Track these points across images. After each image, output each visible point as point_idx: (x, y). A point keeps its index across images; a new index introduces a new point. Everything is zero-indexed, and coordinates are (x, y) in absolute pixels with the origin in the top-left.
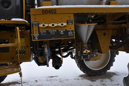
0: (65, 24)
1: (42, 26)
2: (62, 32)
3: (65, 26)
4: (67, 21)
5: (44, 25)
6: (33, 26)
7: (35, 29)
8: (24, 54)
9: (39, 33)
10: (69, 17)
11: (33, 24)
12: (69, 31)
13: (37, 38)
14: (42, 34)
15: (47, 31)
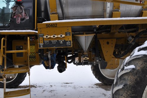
0: (63, 36)
1: (46, 37)
2: (61, 42)
3: (64, 37)
4: (66, 33)
5: (47, 37)
6: (39, 37)
7: (41, 39)
8: (34, 59)
9: (44, 42)
10: (68, 29)
11: (39, 35)
12: (67, 41)
13: (42, 46)
14: (46, 43)
15: (50, 41)
